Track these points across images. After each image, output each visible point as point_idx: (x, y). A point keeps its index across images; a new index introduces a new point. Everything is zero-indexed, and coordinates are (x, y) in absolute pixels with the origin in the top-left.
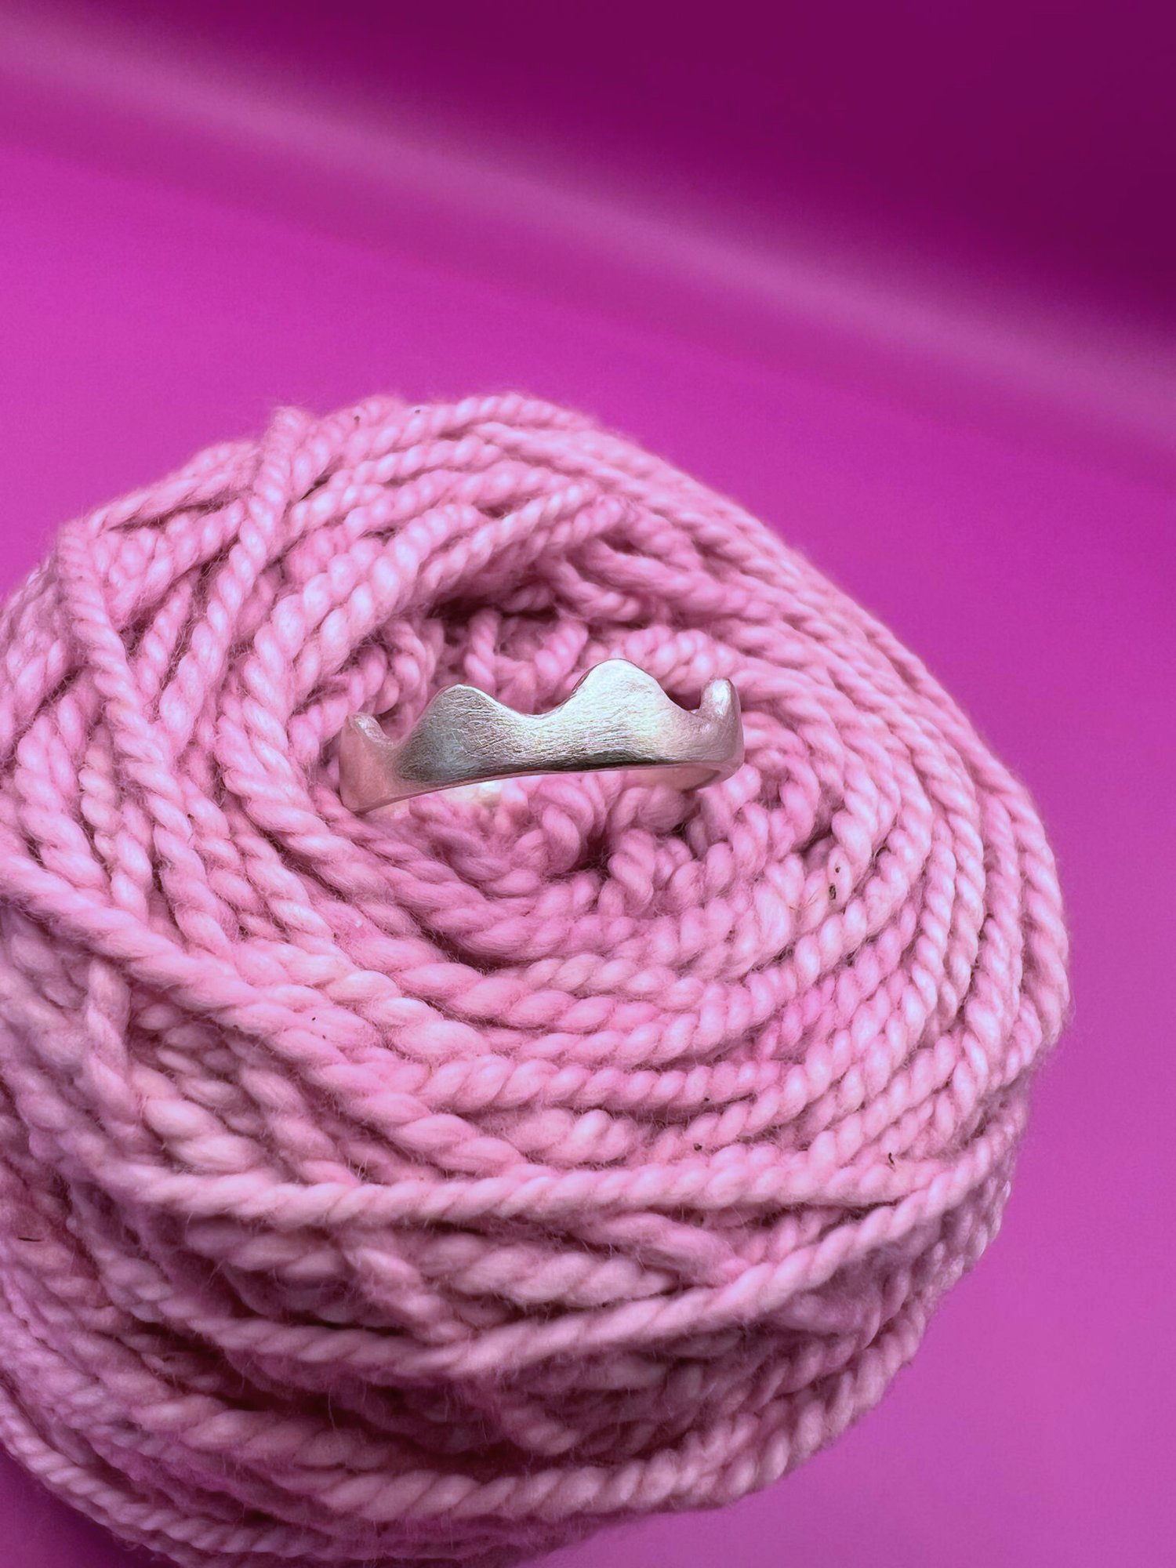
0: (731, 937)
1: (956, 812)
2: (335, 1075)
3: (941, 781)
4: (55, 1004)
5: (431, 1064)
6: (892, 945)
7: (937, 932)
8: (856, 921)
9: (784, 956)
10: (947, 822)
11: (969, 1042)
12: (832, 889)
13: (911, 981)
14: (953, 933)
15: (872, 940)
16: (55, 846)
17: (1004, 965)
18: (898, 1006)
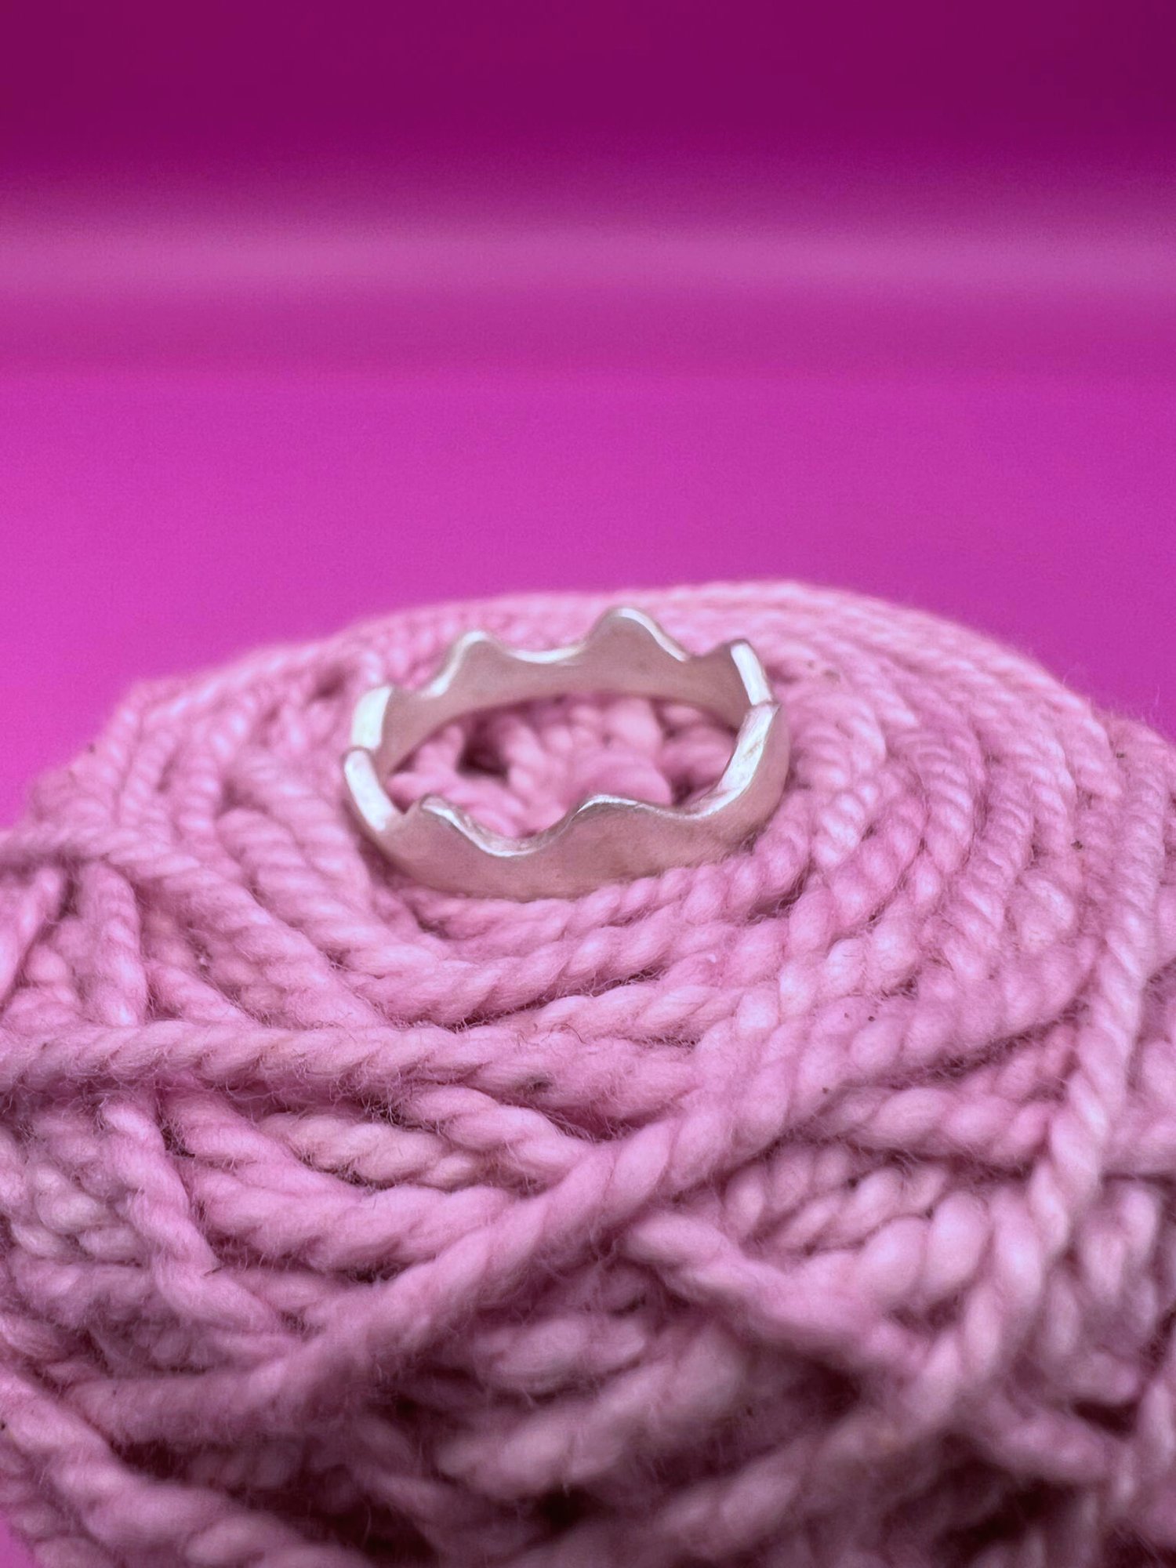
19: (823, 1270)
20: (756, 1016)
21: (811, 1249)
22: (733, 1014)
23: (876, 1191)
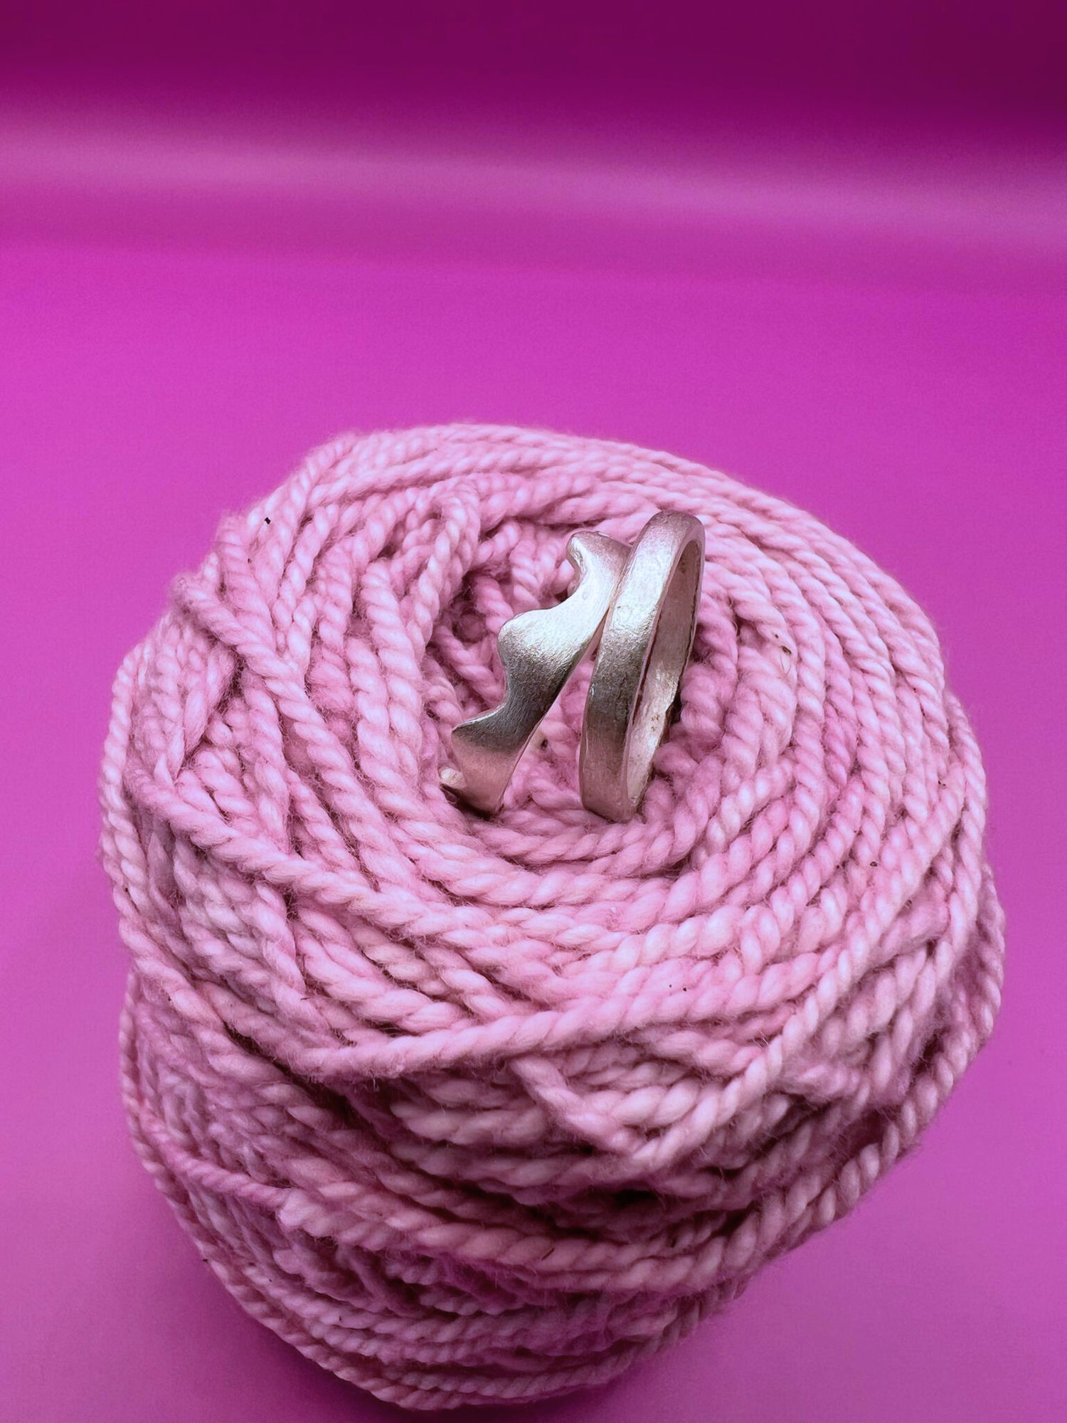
0: (767, 718)
1: (796, 549)
2: (705, 1006)
3: (772, 536)
4: (497, 1108)
5: (734, 947)
6: (838, 658)
7: (850, 632)
8: (814, 660)
9: (800, 711)
10: (795, 559)
11: (914, 681)
12: (785, 650)
13: (864, 671)
14: (857, 624)
15: (827, 664)
16: (410, 1015)
17: (889, 621)
18: (872, 692)
19: (603, 1101)
20: (626, 955)
21: (603, 1087)
22: (614, 949)
23: (645, 1072)
